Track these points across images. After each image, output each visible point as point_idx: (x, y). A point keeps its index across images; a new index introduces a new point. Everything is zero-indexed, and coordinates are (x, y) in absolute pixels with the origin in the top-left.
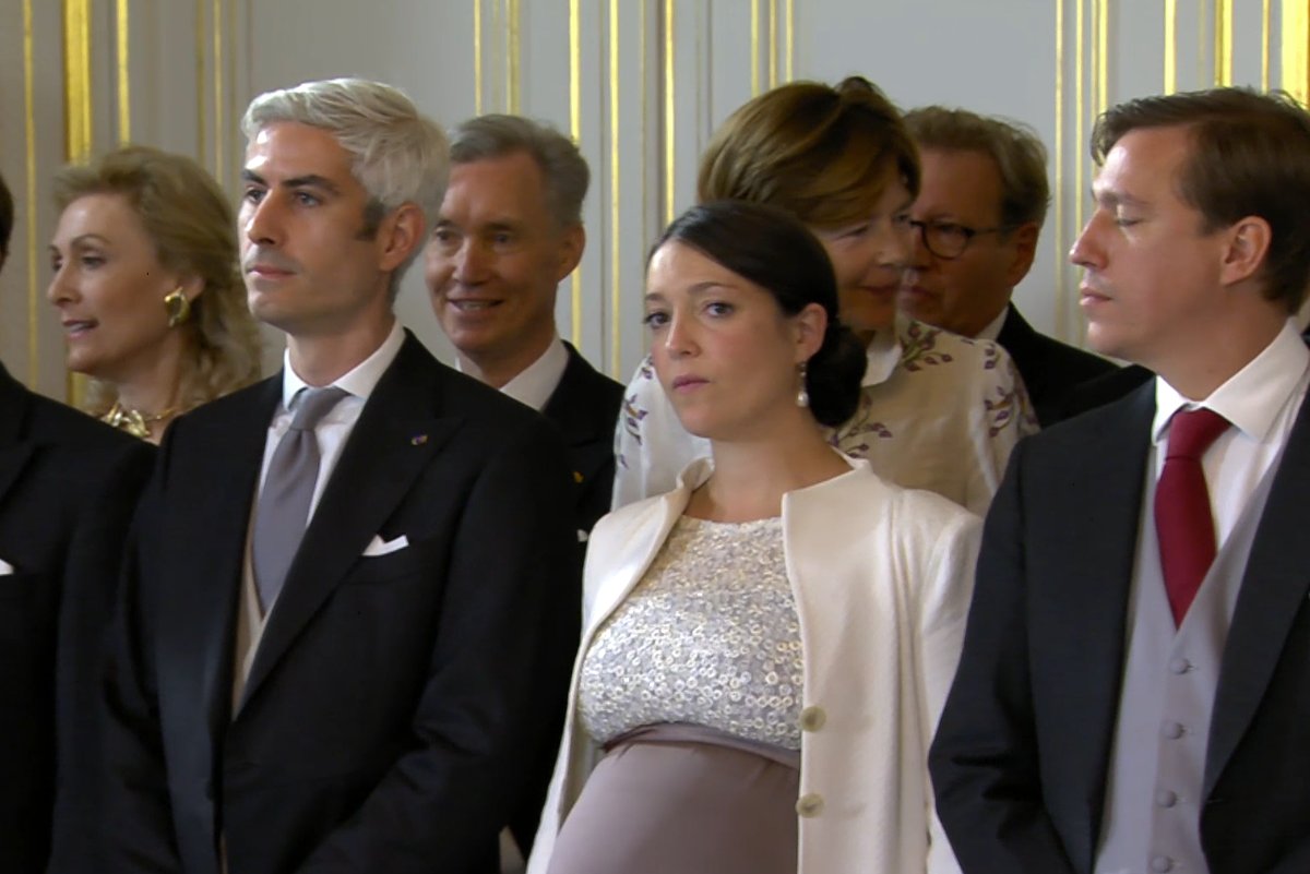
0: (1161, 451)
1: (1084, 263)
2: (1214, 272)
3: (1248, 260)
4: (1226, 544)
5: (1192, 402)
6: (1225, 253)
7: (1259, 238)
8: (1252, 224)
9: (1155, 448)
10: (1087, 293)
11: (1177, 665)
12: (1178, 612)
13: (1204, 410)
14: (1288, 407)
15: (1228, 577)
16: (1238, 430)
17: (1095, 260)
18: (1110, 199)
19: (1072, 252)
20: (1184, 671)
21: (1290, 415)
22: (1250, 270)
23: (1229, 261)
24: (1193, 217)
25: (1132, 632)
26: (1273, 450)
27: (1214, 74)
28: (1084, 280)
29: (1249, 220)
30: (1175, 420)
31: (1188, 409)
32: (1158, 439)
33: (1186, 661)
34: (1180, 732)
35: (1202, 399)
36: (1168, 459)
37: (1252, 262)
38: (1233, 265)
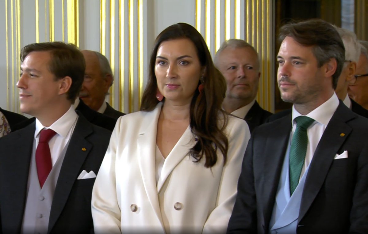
0: (37, 141)
1: (21, 88)
2: (57, 91)
3: (66, 88)
4: (55, 165)
5: (46, 127)
6: (60, 86)
7: (69, 82)
8: (67, 79)
9: (36, 140)
10: (21, 95)
11: (41, 199)
12: (41, 184)
13: (49, 129)
14: (71, 129)
15: (55, 175)
16: (59, 135)
17: (24, 87)
18: (28, 70)
19: (17, 84)
20: (43, 200)
21: (72, 131)
22: (67, 90)
23: (61, 88)
24: (51, 76)
25: (28, 190)
26: (67, 140)
27: (50, 37)
28: (21, 92)
29: (67, 77)
30: (41, 132)
31: (44, 129)
32: (36, 138)
33: (44, 197)
34: (42, 216)
35: (49, 126)
36: (39, 143)
37: (67, 88)
38: (62, 89)
